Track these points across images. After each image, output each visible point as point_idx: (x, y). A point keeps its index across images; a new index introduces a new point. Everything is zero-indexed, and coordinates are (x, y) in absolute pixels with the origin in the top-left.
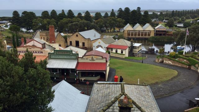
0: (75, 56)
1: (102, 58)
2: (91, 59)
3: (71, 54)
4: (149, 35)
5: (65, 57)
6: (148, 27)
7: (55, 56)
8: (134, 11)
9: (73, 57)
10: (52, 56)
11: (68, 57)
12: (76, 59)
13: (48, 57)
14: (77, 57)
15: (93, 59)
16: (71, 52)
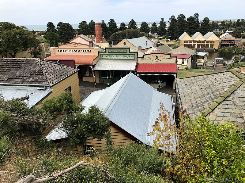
0: (134, 56)
1: (171, 57)
2: (154, 58)
3: (128, 53)
4: (212, 46)
5: (120, 57)
6: (211, 36)
7: (107, 55)
8: (190, 19)
9: (131, 57)
10: (103, 55)
11: (124, 57)
12: (135, 59)
13: (97, 57)
14: (136, 56)
15: (157, 59)
16: (128, 50)
